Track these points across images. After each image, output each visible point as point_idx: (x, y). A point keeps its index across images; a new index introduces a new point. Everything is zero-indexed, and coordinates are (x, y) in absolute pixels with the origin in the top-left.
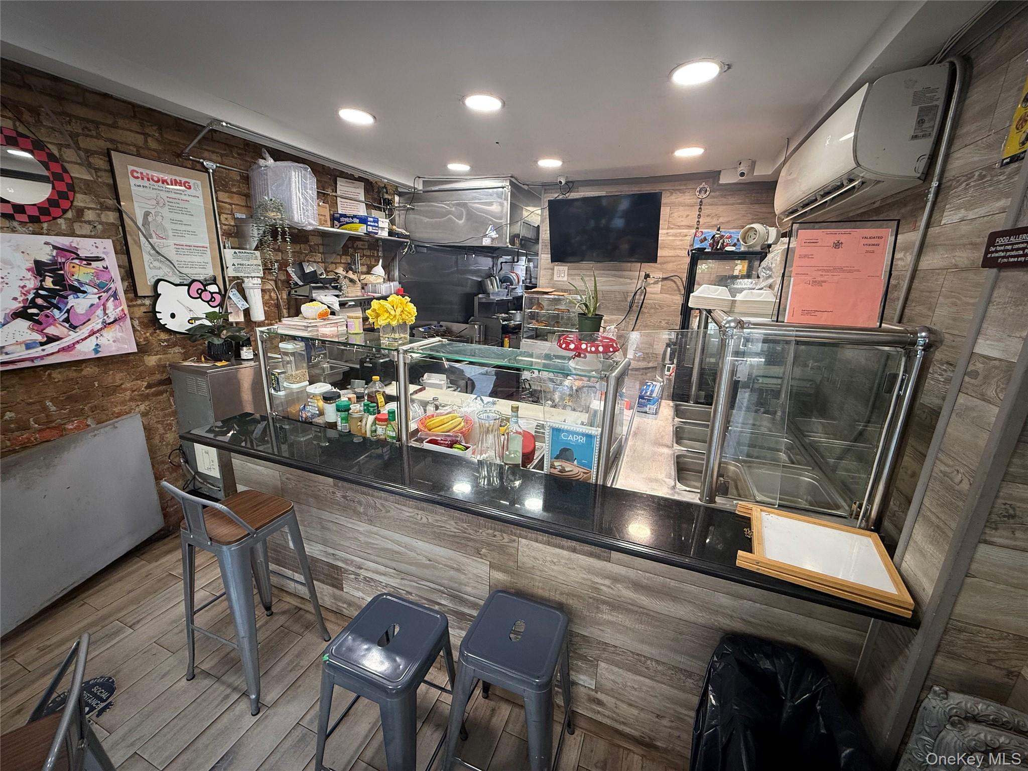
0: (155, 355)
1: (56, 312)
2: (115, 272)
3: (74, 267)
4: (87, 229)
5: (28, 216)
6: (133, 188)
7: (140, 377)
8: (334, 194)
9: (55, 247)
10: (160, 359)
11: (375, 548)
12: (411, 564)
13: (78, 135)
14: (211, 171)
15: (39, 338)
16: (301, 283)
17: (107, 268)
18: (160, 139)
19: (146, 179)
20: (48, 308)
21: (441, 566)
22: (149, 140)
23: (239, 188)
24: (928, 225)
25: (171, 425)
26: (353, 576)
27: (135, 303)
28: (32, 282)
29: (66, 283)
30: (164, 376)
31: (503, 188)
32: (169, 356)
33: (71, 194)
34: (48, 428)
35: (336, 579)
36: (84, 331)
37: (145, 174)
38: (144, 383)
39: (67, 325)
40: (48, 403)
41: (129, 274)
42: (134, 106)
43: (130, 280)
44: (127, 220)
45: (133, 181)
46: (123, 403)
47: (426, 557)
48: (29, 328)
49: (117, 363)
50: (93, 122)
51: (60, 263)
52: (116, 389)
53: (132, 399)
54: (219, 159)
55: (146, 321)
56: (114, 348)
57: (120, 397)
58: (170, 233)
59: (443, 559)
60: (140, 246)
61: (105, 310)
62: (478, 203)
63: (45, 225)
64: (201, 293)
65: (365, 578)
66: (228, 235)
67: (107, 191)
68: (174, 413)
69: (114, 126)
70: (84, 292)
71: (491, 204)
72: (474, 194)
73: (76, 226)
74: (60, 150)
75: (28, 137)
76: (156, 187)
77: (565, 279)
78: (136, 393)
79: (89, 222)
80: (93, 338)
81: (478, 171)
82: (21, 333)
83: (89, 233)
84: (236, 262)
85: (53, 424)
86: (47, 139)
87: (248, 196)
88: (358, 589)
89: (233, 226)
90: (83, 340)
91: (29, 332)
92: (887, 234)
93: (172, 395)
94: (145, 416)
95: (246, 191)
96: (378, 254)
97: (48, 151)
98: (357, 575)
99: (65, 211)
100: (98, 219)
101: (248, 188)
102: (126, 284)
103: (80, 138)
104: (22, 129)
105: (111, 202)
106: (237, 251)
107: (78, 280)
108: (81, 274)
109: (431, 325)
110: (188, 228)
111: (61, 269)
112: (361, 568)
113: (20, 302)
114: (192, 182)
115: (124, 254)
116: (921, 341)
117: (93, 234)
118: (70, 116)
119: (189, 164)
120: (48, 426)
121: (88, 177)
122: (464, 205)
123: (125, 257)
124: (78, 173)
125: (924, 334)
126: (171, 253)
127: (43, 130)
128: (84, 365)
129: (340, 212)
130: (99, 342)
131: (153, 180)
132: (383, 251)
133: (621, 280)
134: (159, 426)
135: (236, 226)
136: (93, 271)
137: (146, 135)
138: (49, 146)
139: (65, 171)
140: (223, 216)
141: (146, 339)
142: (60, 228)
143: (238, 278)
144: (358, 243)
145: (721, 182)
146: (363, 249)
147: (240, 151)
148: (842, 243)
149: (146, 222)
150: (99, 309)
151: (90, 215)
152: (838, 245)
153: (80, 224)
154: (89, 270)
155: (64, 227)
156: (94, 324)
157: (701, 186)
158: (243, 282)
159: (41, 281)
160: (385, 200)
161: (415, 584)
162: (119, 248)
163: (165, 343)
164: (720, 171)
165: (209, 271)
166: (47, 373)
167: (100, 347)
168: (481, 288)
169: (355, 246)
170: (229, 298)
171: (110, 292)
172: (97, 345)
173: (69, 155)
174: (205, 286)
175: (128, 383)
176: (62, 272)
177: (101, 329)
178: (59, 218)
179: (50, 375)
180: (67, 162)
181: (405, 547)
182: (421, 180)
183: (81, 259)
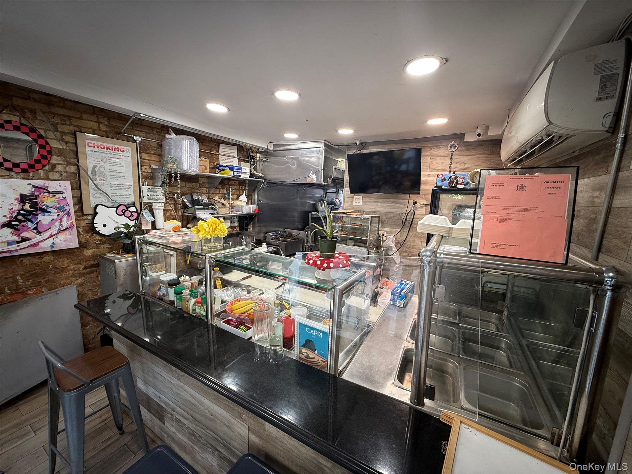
0: (91, 249)
1: (30, 224)
2: (70, 200)
3: (44, 197)
4: (56, 176)
5: (21, 169)
6: (88, 152)
7: (80, 263)
8: (217, 153)
9: (34, 186)
10: (94, 251)
11: (180, 398)
12: (202, 415)
13: (58, 124)
14: (138, 142)
15: (16, 239)
16: (191, 206)
17: (65, 198)
18: (108, 125)
19: (96, 147)
20: (25, 221)
21: (218, 421)
22: (101, 125)
23: (156, 150)
24: (618, 170)
25: (97, 292)
26: (170, 416)
27: (81, 218)
28: (17, 206)
29: (38, 207)
30: (96, 262)
31: (320, 147)
32: (100, 249)
33: (49, 156)
34: (16, 293)
35: (161, 415)
36: (46, 235)
37: (96, 144)
38: (82, 266)
39: (35, 231)
40: (19, 278)
41: (79, 201)
42: (94, 107)
43: (80, 205)
44: (82, 172)
45: (88, 148)
46: (67, 278)
47: (209, 412)
48: (11, 233)
49: (66, 254)
50: (68, 116)
51: (36, 195)
52: (64, 269)
53: (73, 276)
54: (144, 135)
55: (87, 228)
56: (64, 245)
57: (65, 274)
58: (109, 178)
59: (220, 416)
60: (88, 186)
61: (60, 222)
62: (305, 157)
63: (31, 174)
64: (125, 212)
65: (176, 418)
66: (146, 178)
67: (72, 155)
68: (100, 285)
69: (81, 118)
70: (49, 212)
71: (312, 157)
72: (303, 152)
73: (50, 174)
74: (45, 132)
75: (27, 126)
76: (102, 151)
77: (361, 204)
78: (76, 272)
79: (58, 172)
80: (51, 239)
81: (303, 138)
82: (6, 236)
83: (57, 178)
84: (149, 193)
85: (20, 291)
86: (39, 127)
87: (161, 156)
88: (172, 425)
89: (150, 173)
90: (44, 240)
91: (11, 235)
92: (567, 178)
93: (99, 273)
94: (81, 286)
95: (159, 152)
96: (245, 188)
97: (39, 133)
98: (172, 415)
99: (44, 166)
100: (64, 170)
101: (161, 151)
102: (77, 207)
103: (59, 126)
104: (24, 121)
105: (72, 160)
106: (150, 187)
107: (46, 205)
108: (48, 201)
109: (279, 231)
110: (120, 174)
111: (36, 199)
112: (174, 411)
113: (7, 218)
114: (125, 148)
115: (78, 189)
116: (609, 281)
117: (60, 178)
118: (54, 114)
119: (125, 138)
120: (17, 292)
121: (61, 147)
122: (297, 159)
123: (78, 191)
124: (55, 144)
125: (611, 274)
126: (107, 189)
127: (37, 122)
128: (44, 255)
129: (221, 164)
130: (54, 241)
131: (101, 148)
132: (249, 186)
133: (398, 205)
134: (89, 293)
135: (152, 173)
136: (56, 200)
137: (99, 123)
138: (39, 130)
139: (47, 143)
140: (144, 168)
141: (86, 239)
142: (40, 176)
143: (150, 203)
144: (231, 181)
145: (465, 141)
146: (235, 185)
147: (158, 131)
148: (525, 187)
149: (94, 171)
150: (57, 222)
151: (59, 168)
152: (521, 188)
153: (53, 173)
154: (54, 199)
155: (42, 175)
156: (53, 231)
157: (451, 144)
158: (152, 205)
159: (23, 206)
160: (250, 156)
161: (204, 431)
162: (75, 186)
163: (99, 242)
164: (465, 134)
165: (132, 199)
166: (20, 260)
167: (55, 244)
168: (315, 208)
169: (230, 183)
170: (143, 214)
171: (65, 212)
172: (53, 243)
173: (50, 134)
174: (127, 208)
175: (72, 266)
176: (36, 200)
177: (57, 234)
178: (41, 169)
179: (21, 261)
180: (49, 138)
181: (198, 402)
182: (272, 144)
183: (49, 193)
